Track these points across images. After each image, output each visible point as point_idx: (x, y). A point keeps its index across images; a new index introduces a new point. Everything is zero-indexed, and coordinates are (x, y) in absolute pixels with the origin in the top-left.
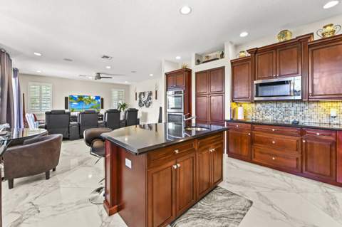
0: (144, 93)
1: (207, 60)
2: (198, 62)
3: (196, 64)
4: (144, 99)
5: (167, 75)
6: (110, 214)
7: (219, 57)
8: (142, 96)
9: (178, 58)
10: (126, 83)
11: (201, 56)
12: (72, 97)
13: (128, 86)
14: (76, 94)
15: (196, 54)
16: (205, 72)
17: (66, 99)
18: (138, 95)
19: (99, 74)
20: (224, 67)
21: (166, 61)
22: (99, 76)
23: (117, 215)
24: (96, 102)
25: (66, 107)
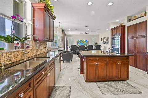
0: (105, 38)
1: (135, 18)
2: (129, 20)
3: (128, 22)
4: (105, 40)
5: (112, 29)
6: (81, 74)
7: (143, 15)
8: (104, 39)
9: (118, 20)
10: (97, 34)
11: (131, 17)
12: (79, 41)
13: (98, 35)
14: (80, 40)
15: (128, 17)
16: (134, 25)
17: (77, 41)
18: (102, 39)
19: (86, 32)
20: (146, 21)
21: (111, 23)
22: (86, 33)
23: (82, 75)
24: (86, 42)
25: (77, 44)
